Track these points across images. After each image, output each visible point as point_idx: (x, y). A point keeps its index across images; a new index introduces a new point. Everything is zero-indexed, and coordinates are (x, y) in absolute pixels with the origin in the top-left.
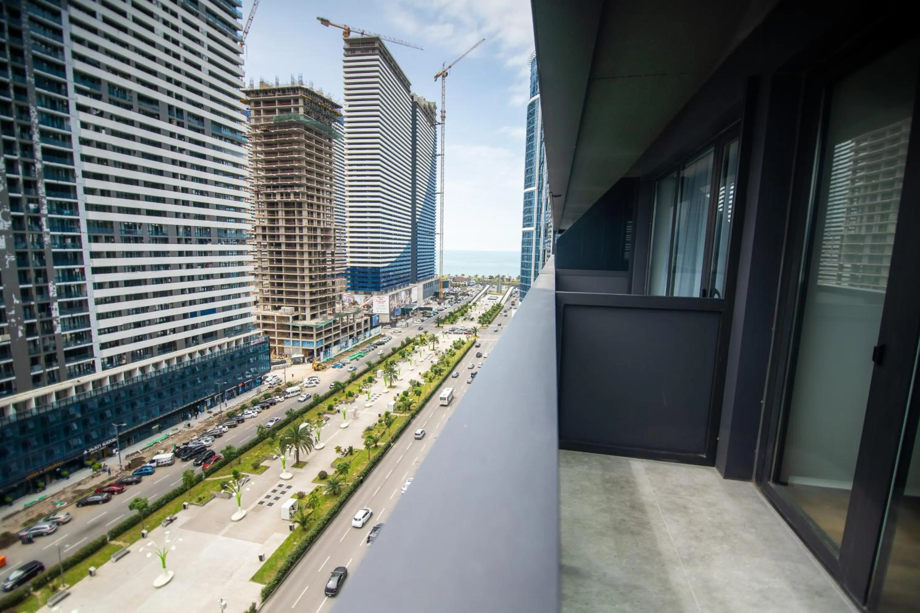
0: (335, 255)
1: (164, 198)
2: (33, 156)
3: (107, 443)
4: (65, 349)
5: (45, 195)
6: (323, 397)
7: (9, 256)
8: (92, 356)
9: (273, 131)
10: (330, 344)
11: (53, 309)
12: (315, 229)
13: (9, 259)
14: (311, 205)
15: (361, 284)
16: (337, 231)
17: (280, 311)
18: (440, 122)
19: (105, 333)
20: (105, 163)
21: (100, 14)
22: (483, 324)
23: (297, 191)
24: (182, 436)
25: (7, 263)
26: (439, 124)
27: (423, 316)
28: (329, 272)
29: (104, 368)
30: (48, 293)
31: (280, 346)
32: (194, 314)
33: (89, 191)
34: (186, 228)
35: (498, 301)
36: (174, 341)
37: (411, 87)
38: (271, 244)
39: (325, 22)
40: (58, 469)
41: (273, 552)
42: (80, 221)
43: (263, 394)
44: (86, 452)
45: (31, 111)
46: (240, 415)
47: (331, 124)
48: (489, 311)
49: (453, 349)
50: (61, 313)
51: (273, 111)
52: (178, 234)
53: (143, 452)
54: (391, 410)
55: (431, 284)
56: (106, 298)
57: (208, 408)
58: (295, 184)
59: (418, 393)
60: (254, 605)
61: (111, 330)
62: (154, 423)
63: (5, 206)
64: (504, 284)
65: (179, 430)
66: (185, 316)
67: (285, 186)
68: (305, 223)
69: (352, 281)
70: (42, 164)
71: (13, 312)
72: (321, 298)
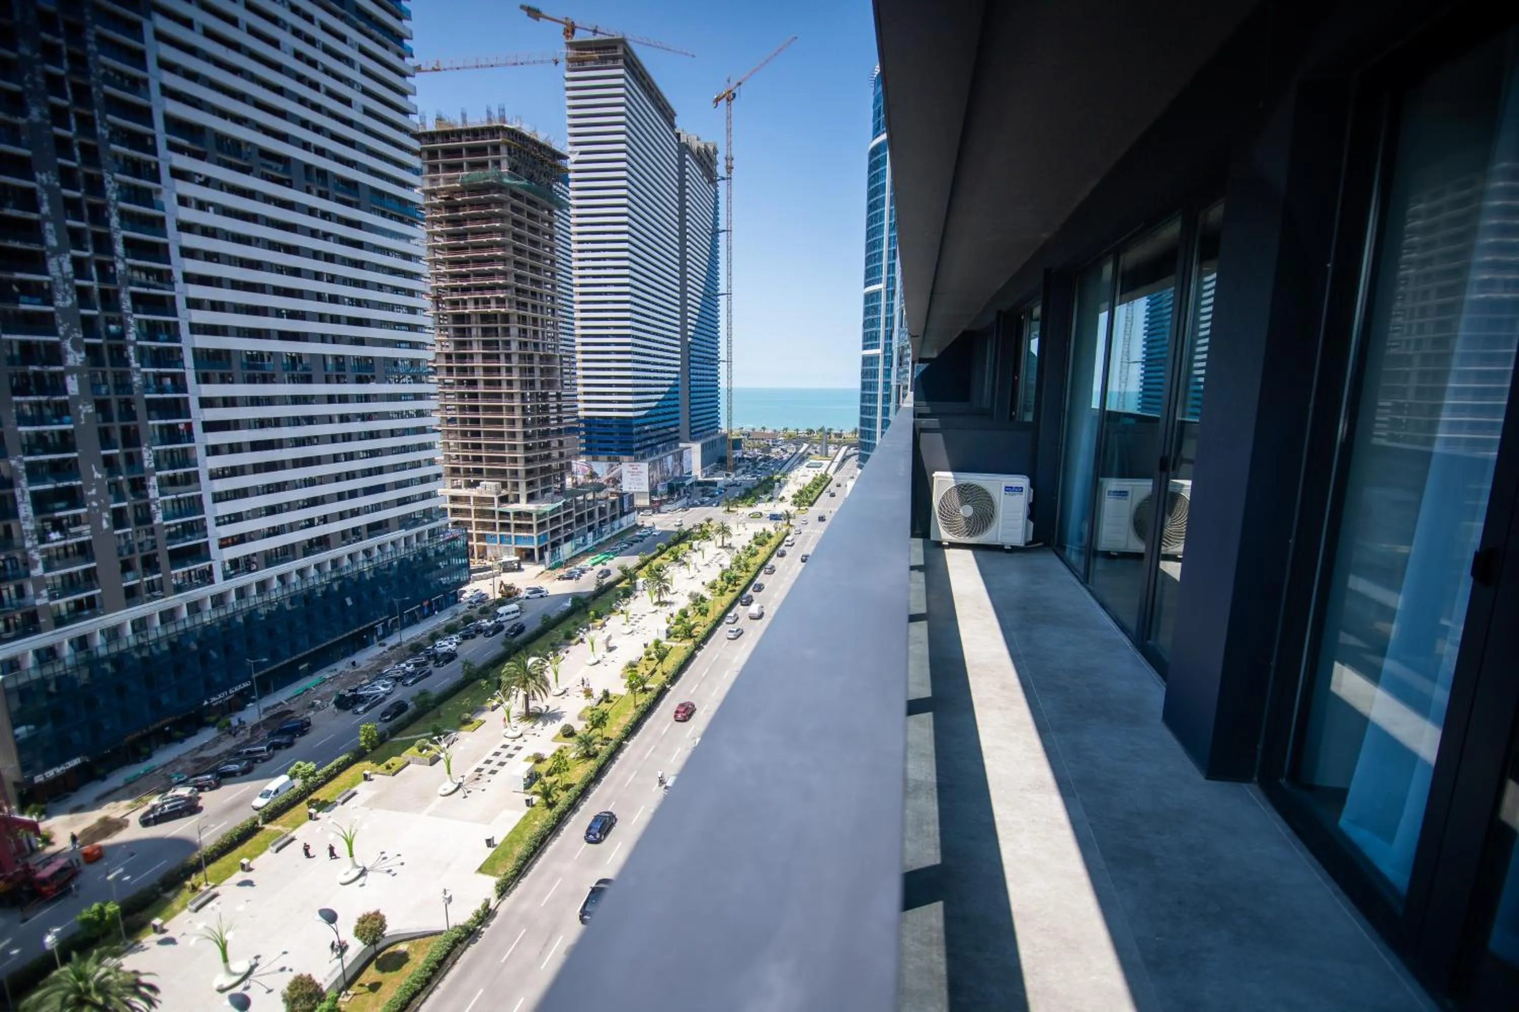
0: (563, 398)
1: (304, 312)
2: (111, 252)
3: (236, 689)
4: (169, 548)
5: (131, 312)
6: (555, 620)
7: (84, 405)
8: (208, 558)
9: (459, 199)
10: (560, 540)
11: (149, 487)
12: (531, 357)
13: (84, 411)
14: (523, 319)
15: (603, 445)
16: (564, 359)
17: (478, 488)
18: (725, 176)
19: (224, 523)
20: (215, 260)
21: (198, 23)
22: (799, 506)
23: (502, 296)
24: (344, 680)
25: (82, 416)
26: (723, 179)
27: (703, 496)
28: (554, 425)
29: (226, 577)
30: (141, 461)
31: (481, 544)
32: (353, 494)
33: (194, 304)
34: (336, 358)
35: (822, 470)
36: (326, 536)
37: (676, 118)
38: (461, 382)
39: (534, 13)
40: (167, 729)
41: (505, 835)
42: (184, 350)
43: (461, 617)
44: (206, 703)
45: (106, 182)
46: (430, 648)
47: (551, 187)
48: (809, 486)
49: (754, 546)
50: (162, 494)
51: (458, 167)
52: (325, 369)
53: (290, 704)
54: (662, 637)
55: (713, 443)
56: (223, 469)
57: (379, 639)
58: (498, 284)
59: (704, 613)
60: (487, 902)
61: (233, 518)
62: (301, 661)
63: (75, 329)
64: (831, 443)
65: (339, 671)
66: (340, 496)
67: (480, 288)
68: (514, 347)
69: (589, 441)
70: (125, 264)
71: (94, 492)
72: (541, 468)
